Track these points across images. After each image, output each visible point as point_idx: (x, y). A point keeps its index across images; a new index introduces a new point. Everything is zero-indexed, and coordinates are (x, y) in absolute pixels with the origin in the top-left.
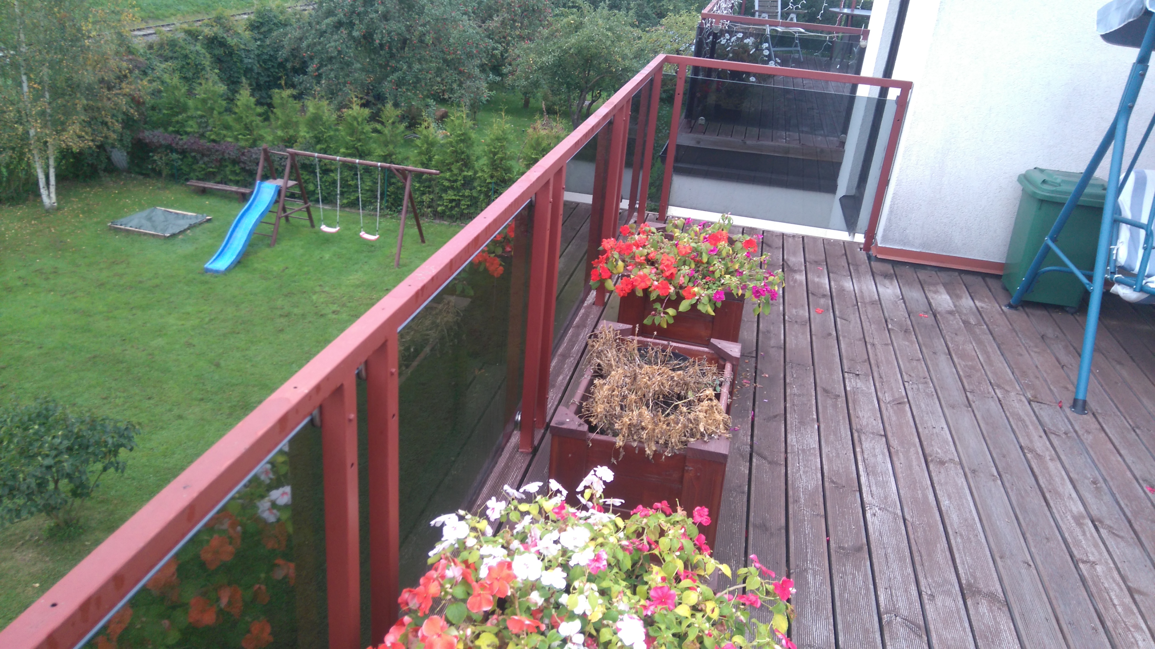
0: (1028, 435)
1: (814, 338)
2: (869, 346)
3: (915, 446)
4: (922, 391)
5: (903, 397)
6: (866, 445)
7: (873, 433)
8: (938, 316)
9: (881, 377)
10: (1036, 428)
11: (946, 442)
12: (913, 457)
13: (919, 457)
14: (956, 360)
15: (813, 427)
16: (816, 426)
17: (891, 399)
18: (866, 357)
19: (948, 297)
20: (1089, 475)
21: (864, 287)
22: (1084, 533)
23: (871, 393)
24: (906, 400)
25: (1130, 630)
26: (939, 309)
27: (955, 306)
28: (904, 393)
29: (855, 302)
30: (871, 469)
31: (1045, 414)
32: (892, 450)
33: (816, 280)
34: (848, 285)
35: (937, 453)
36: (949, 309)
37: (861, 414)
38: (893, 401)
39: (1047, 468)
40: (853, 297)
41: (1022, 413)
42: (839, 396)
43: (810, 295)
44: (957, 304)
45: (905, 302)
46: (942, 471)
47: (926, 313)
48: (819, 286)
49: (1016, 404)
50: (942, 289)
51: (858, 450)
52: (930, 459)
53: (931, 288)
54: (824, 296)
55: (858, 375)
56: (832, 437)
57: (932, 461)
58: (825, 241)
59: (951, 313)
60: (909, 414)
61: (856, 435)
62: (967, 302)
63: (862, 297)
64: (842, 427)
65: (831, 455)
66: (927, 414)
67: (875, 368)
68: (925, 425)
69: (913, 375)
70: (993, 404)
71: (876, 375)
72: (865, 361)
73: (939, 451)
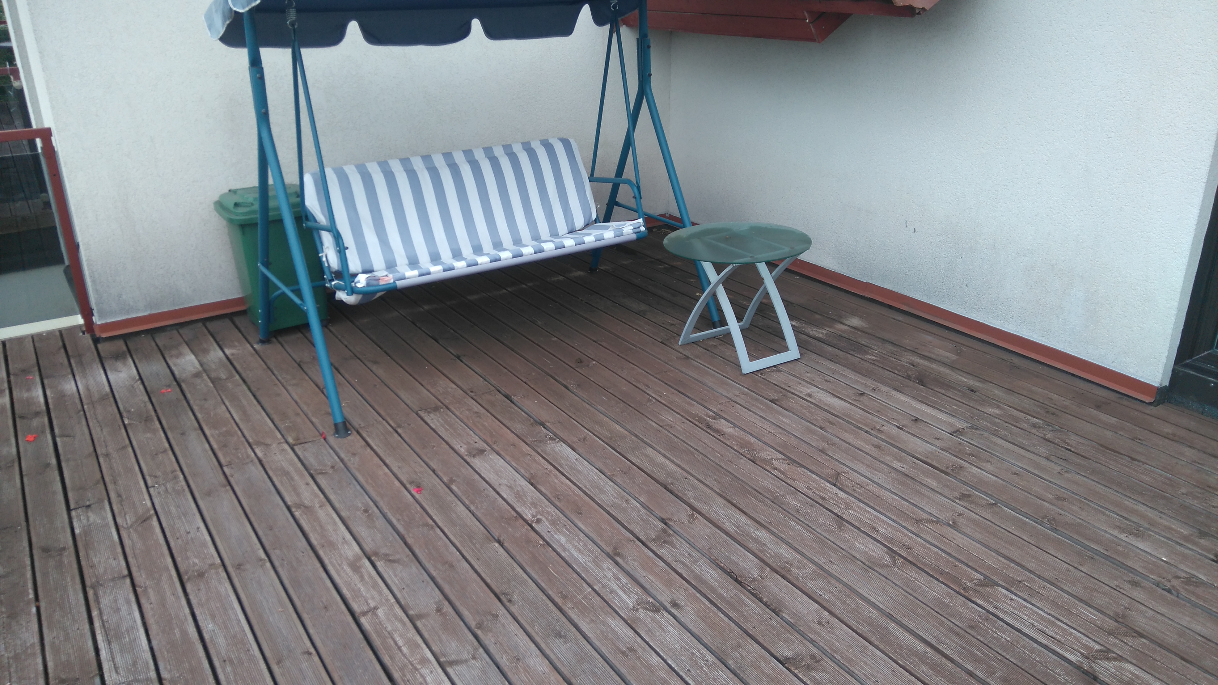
0: (295, 489)
1: (25, 480)
2: (101, 460)
3: (167, 569)
4: (170, 490)
5: (148, 510)
6: (105, 601)
7: (113, 580)
8: (184, 386)
9: (119, 496)
10: (302, 476)
11: (204, 545)
12: (166, 586)
13: (173, 583)
14: (207, 432)
15: (29, 614)
16: (34, 610)
17: (133, 519)
18: (98, 475)
19: (193, 357)
20: (360, 505)
21: (91, 382)
22: (362, 578)
23: (107, 525)
24: (152, 512)
25: (417, 669)
26: (184, 376)
27: (201, 365)
28: (149, 504)
29: (80, 407)
30: (112, 633)
31: (309, 454)
32: (139, 590)
33: (25, 395)
34: (69, 387)
35: (195, 564)
36: (194, 371)
37: (95, 560)
38: (136, 521)
39: (317, 519)
40: (77, 401)
41: (285, 465)
42: (64, 549)
43: (18, 420)
44: (205, 360)
45: (143, 383)
46: (202, 586)
47: (169, 386)
48: (29, 402)
49: (279, 457)
50: (185, 350)
51: (95, 613)
52: (185, 578)
53: (174, 352)
54: (37, 414)
55: (89, 506)
56: (57, 615)
57: (189, 579)
58: (34, 338)
59: (197, 375)
60: (158, 530)
61: (90, 593)
62: (215, 355)
63: (90, 396)
64: (71, 592)
65: (57, 642)
66: (179, 518)
67: (110, 487)
68: (178, 535)
69: (159, 474)
70: (253, 468)
71: (113, 495)
72: (98, 483)
73: (196, 561)
